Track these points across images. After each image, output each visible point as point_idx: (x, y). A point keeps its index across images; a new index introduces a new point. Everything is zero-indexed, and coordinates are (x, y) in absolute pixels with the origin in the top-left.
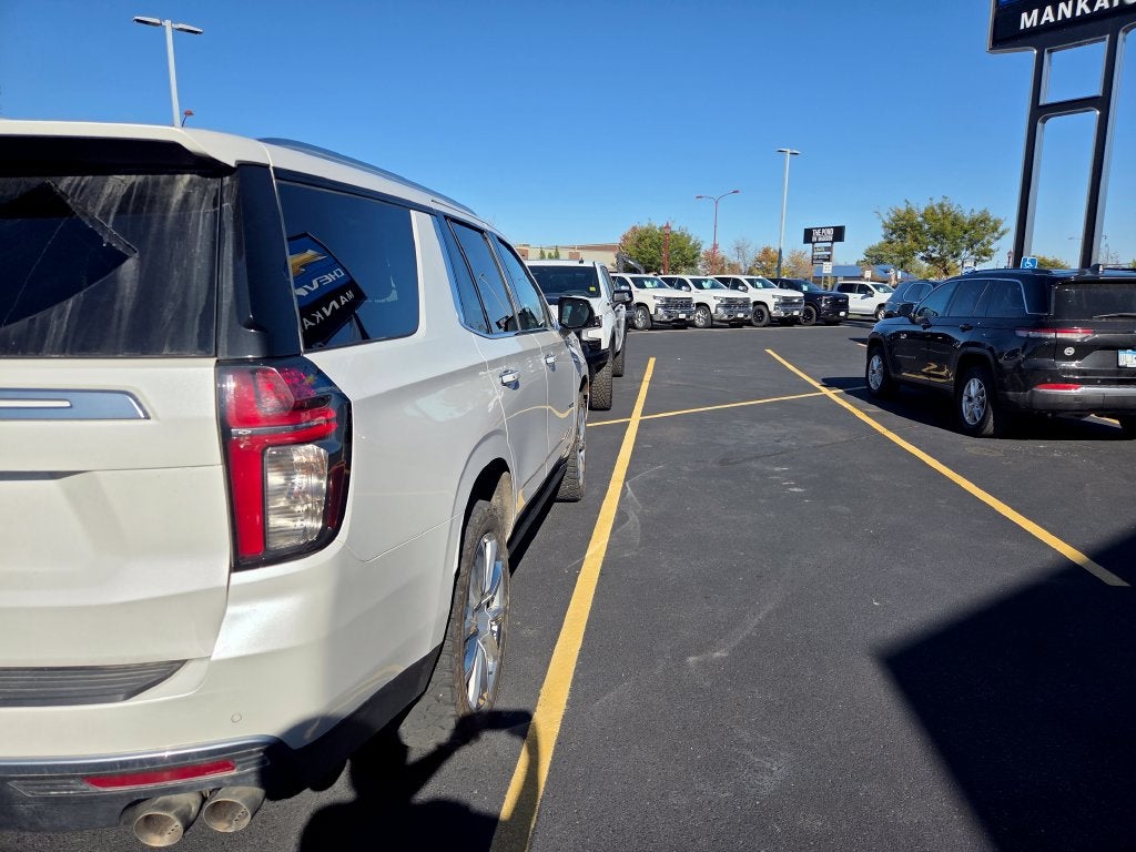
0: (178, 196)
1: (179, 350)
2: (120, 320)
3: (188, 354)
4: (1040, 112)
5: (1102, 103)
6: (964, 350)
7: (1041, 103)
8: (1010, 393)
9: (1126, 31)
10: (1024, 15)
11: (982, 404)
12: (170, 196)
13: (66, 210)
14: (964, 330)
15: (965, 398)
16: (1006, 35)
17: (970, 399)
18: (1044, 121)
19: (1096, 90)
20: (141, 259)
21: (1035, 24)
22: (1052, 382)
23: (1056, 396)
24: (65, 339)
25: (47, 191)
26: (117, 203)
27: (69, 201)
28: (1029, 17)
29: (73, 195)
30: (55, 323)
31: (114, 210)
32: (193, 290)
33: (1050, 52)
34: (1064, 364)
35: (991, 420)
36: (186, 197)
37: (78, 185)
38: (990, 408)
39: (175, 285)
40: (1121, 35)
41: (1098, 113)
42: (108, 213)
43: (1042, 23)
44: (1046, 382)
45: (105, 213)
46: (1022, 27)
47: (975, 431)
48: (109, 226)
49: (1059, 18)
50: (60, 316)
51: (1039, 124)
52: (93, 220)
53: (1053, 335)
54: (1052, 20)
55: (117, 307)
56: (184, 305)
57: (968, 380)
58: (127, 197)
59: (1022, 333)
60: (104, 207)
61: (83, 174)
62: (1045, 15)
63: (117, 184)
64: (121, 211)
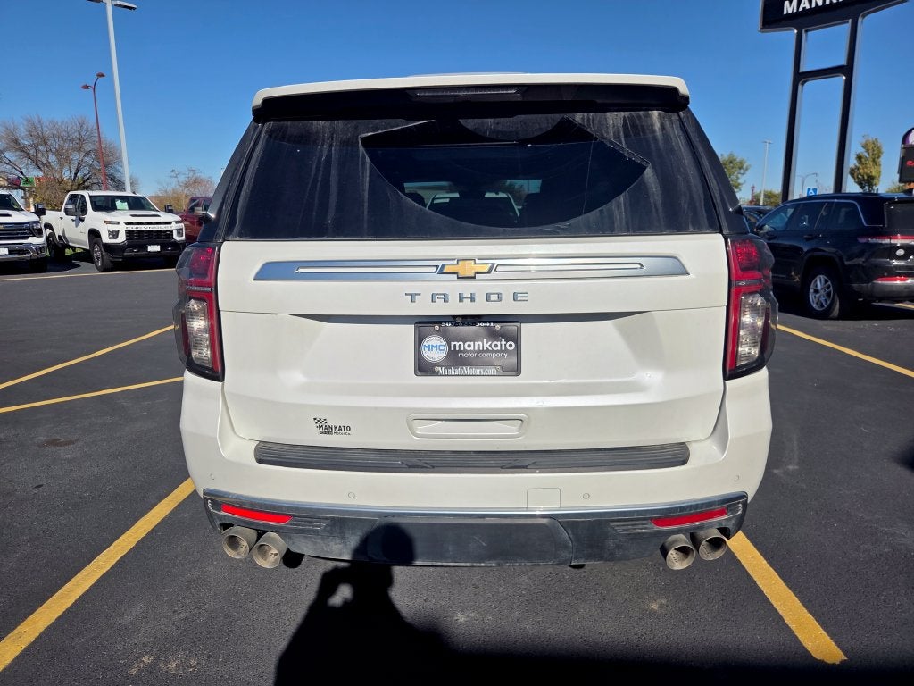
0: (657, 126)
1: (698, 228)
2: (657, 210)
3: (704, 230)
4: (800, 77)
5: (847, 70)
6: (809, 254)
7: (801, 71)
8: (855, 285)
9: (864, 17)
10: (787, 3)
11: (829, 294)
12: (652, 125)
13: (589, 137)
14: (808, 239)
15: (812, 291)
16: (773, 17)
17: (816, 291)
18: (803, 84)
19: (843, 61)
20: (654, 167)
21: (795, 11)
22: (887, 276)
23: (892, 286)
24: (627, 224)
25: (571, 123)
26: (621, 129)
27: (588, 130)
28: (790, 4)
29: (589, 125)
30: (616, 213)
31: (622, 134)
32: (694, 189)
33: (806, 31)
34: (895, 262)
35: (838, 306)
36: (663, 127)
37: (588, 119)
38: (836, 296)
39: (682, 186)
40: (860, 19)
41: (844, 78)
42: (619, 137)
43: (801, 9)
44: (884, 276)
45: (617, 136)
46: (785, 13)
47: (824, 315)
48: (624, 146)
49: (814, 6)
50: (618, 207)
51: (800, 86)
52: (611, 143)
53: (887, 241)
54: (808, 7)
55: (652, 200)
56: (691, 198)
57: (814, 276)
58: (625, 125)
59: (863, 240)
60: (614, 133)
61: (589, 111)
62: (802, 3)
63: (615, 119)
64: (626, 136)
